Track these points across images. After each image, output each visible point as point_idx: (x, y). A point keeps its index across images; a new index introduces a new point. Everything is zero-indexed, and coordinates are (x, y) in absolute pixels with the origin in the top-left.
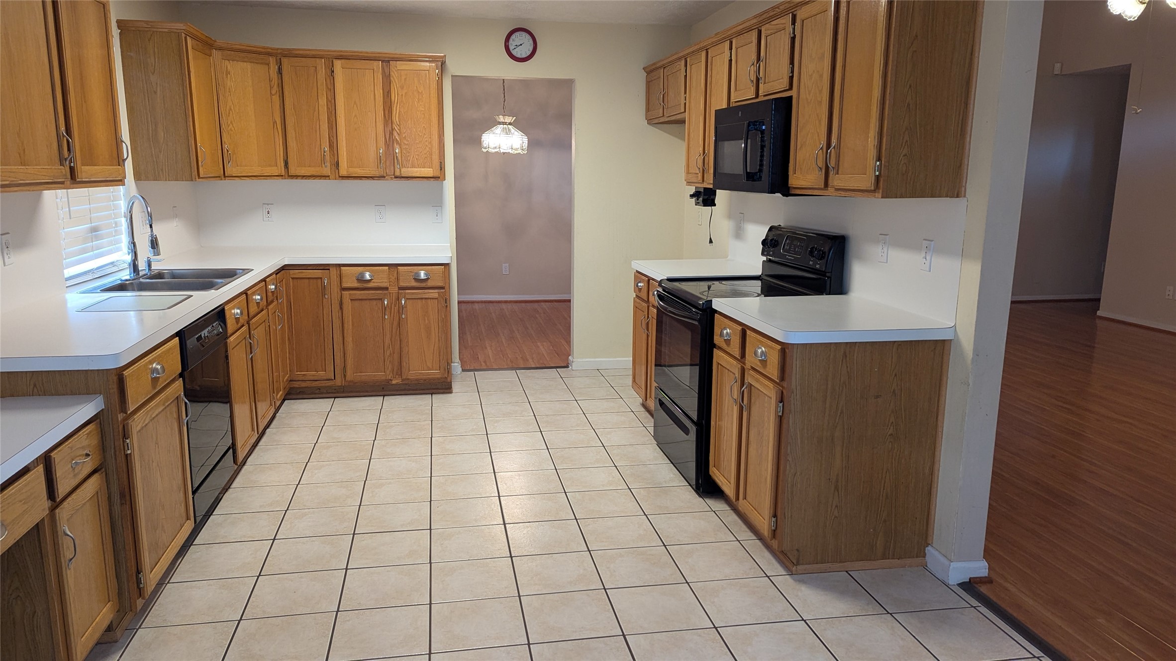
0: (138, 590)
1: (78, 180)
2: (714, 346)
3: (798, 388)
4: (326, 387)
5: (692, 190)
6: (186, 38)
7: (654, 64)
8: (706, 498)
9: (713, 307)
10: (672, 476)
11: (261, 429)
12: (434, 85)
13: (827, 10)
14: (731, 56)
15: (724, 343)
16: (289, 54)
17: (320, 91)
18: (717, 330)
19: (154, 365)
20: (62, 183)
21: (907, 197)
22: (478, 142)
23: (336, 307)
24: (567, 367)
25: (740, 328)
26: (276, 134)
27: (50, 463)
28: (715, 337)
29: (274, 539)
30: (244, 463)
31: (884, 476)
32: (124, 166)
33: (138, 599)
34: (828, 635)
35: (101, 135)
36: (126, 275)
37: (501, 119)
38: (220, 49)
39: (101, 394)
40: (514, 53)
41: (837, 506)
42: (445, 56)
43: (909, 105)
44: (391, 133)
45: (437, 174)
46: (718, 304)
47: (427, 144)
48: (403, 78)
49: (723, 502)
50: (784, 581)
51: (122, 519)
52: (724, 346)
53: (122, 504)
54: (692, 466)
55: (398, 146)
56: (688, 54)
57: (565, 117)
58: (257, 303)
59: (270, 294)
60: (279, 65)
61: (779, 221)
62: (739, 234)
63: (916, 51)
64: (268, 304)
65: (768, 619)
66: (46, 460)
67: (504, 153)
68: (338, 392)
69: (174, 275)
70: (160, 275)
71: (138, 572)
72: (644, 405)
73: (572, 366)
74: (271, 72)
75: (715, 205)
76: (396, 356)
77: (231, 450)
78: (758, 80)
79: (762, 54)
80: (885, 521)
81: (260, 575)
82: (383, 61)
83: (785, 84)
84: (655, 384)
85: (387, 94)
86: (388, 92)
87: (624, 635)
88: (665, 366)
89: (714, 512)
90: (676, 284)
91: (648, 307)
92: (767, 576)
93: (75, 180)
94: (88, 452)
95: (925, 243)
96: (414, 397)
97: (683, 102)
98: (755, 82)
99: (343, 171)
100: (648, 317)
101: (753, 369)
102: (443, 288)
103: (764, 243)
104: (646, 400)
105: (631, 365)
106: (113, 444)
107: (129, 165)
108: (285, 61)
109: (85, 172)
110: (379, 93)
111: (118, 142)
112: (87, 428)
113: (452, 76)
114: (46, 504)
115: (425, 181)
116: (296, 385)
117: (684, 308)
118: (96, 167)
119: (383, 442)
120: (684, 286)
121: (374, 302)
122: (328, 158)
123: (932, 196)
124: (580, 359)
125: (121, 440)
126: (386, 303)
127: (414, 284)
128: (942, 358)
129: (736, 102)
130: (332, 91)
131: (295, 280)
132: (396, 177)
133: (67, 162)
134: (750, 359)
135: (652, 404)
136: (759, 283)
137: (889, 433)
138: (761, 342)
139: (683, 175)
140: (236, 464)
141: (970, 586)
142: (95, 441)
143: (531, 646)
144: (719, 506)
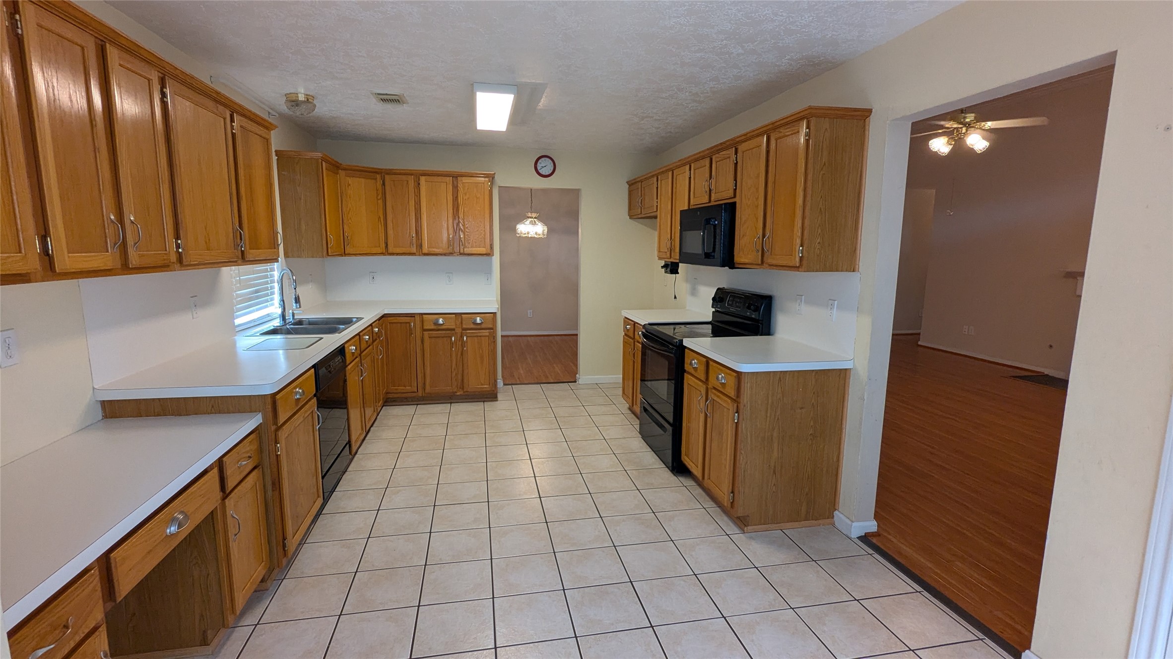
0: (284, 552)
1: (246, 259)
2: (685, 371)
3: (749, 403)
4: (411, 397)
5: (663, 263)
6: (322, 162)
7: (634, 179)
8: (679, 476)
9: (684, 344)
10: (654, 460)
11: (368, 429)
12: (487, 193)
13: (760, 146)
14: (690, 175)
15: (693, 370)
16: (390, 172)
17: (410, 197)
18: (687, 361)
19: (297, 390)
20: (236, 262)
21: (820, 272)
22: (514, 230)
23: (419, 342)
24: (575, 382)
25: (705, 360)
26: (380, 226)
27: (223, 464)
28: (686, 365)
29: (378, 510)
30: (356, 453)
31: (806, 464)
32: (279, 249)
33: (284, 558)
34: (773, 578)
35: (263, 227)
36: (277, 323)
37: (530, 215)
38: (345, 169)
39: (260, 412)
40: (540, 171)
41: (774, 485)
42: (495, 173)
43: (821, 209)
44: (458, 224)
45: (489, 252)
46: (687, 342)
47: (482, 232)
48: (466, 188)
49: (690, 479)
50: (739, 537)
51: (273, 501)
52: (692, 371)
53: (273, 491)
54: (669, 453)
55: (462, 233)
56: (659, 173)
57: (574, 214)
58: (367, 341)
59: (374, 335)
60: (383, 179)
61: (724, 285)
62: (694, 292)
63: (824, 174)
64: (373, 341)
65: (731, 567)
66: (220, 463)
67: (531, 237)
68: (419, 401)
69: (311, 323)
70: (300, 322)
71: (284, 539)
72: (630, 409)
73: (578, 381)
74: (378, 185)
75: (678, 273)
76: (460, 377)
77: (348, 445)
78: (710, 190)
79: (713, 173)
80: (807, 494)
81: (369, 537)
82: (453, 177)
83: (731, 193)
84: (640, 396)
85: (455, 198)
86: (456, 197)
87: (631, 582)
88: (647, 381)
89: (685, 486)
90: (655, 327)
91: (634, 342)
92: (727, 535)
93: (245, 259)
94: (250, 455)
95: (830, 302)
96: (471, 403)
97: (655, 204)
98: (708, 192)
99: (425, 249)
100: (634, 349)
101: (715, 388)
102: (493, 329)
103: (714, 299)
104: (633, 406)
105: (621, 381)
106: (267, 447)
107: (281, 248)
108: (387, 177)
109: (251, 254)
110: (450, 198)
111: (275, 234)
112: (249, 438)
113: (499, 187)
114: (218, 495)
115: (480, 257)
116: (391, 396)
117: (663, 345)
118: (259, 250)
119: (452, 437)
120: (660, 328)
121: (445, 339)
122: (414, 241)
123: (837, 271)
124: (584, 377)
125: (274, 445)
126: (453, 339)
127: (472, 326)
128: (845, 381)
129: (694, 205)
130: (418, 196)
131: (391, 324)
132: (461, 254)
133: (239, 248)
134: (712, 381)
135: (637, 409)
136: (710, 326)
137: (810, 434)
138: (721, 370)
139: (656, 253)
140: (351, 455)
141: (865, 539)
142: (254, 447)
143: (565, 591)
144: (689, 482)
